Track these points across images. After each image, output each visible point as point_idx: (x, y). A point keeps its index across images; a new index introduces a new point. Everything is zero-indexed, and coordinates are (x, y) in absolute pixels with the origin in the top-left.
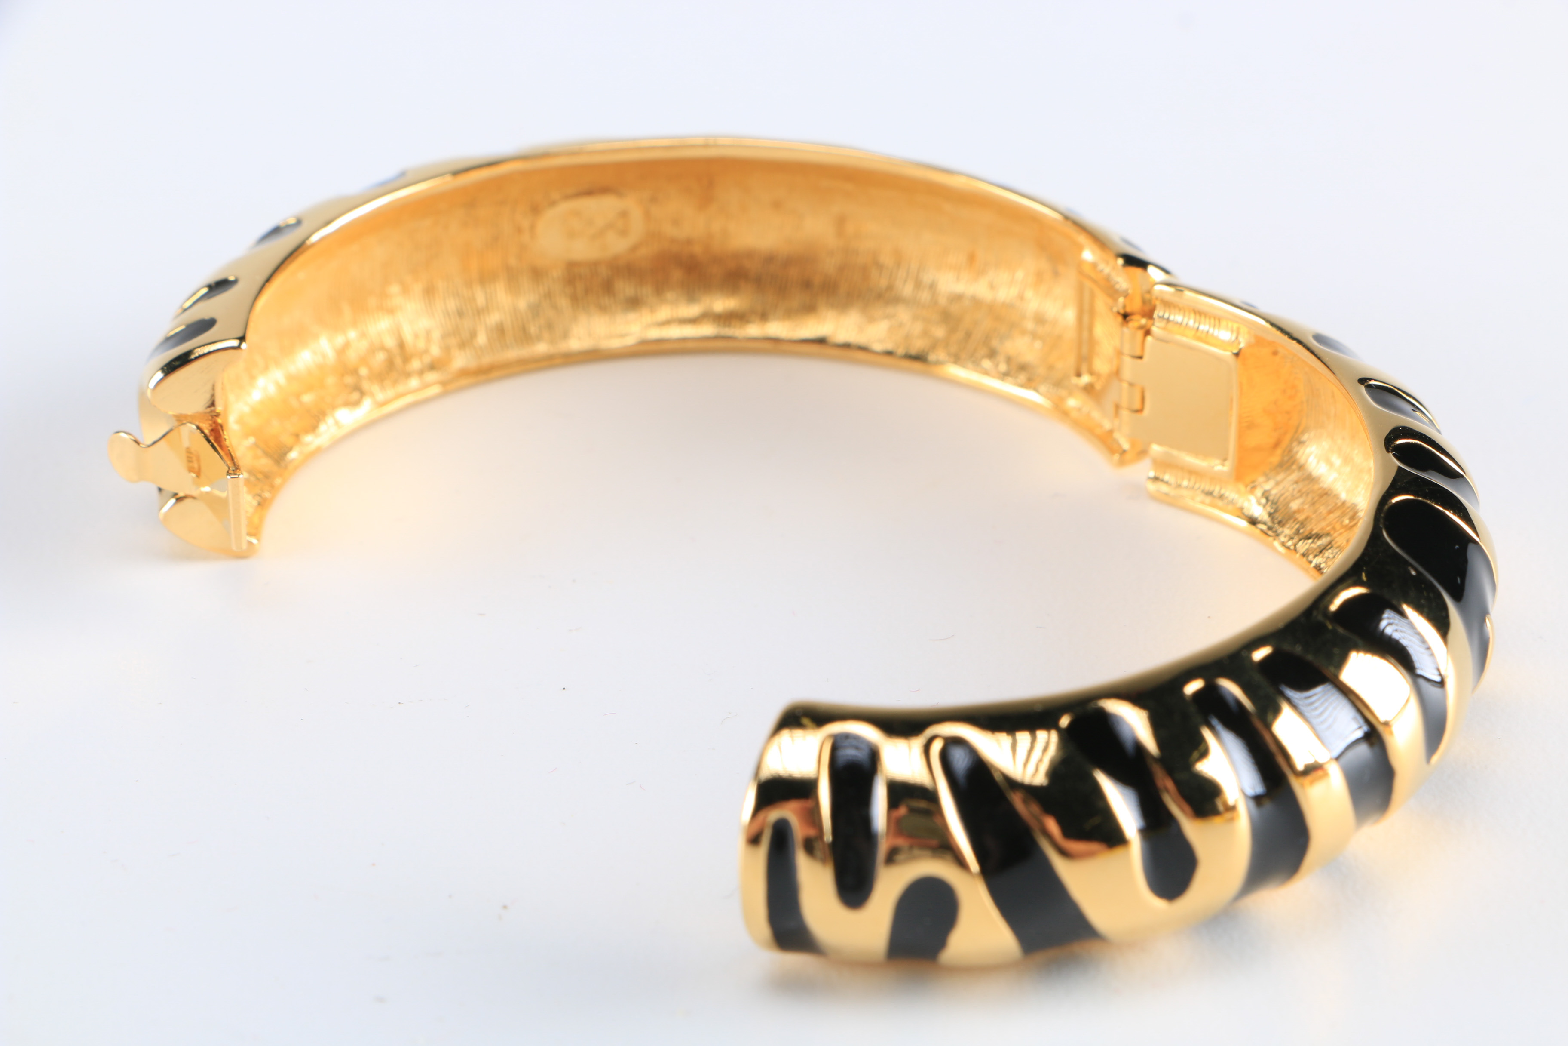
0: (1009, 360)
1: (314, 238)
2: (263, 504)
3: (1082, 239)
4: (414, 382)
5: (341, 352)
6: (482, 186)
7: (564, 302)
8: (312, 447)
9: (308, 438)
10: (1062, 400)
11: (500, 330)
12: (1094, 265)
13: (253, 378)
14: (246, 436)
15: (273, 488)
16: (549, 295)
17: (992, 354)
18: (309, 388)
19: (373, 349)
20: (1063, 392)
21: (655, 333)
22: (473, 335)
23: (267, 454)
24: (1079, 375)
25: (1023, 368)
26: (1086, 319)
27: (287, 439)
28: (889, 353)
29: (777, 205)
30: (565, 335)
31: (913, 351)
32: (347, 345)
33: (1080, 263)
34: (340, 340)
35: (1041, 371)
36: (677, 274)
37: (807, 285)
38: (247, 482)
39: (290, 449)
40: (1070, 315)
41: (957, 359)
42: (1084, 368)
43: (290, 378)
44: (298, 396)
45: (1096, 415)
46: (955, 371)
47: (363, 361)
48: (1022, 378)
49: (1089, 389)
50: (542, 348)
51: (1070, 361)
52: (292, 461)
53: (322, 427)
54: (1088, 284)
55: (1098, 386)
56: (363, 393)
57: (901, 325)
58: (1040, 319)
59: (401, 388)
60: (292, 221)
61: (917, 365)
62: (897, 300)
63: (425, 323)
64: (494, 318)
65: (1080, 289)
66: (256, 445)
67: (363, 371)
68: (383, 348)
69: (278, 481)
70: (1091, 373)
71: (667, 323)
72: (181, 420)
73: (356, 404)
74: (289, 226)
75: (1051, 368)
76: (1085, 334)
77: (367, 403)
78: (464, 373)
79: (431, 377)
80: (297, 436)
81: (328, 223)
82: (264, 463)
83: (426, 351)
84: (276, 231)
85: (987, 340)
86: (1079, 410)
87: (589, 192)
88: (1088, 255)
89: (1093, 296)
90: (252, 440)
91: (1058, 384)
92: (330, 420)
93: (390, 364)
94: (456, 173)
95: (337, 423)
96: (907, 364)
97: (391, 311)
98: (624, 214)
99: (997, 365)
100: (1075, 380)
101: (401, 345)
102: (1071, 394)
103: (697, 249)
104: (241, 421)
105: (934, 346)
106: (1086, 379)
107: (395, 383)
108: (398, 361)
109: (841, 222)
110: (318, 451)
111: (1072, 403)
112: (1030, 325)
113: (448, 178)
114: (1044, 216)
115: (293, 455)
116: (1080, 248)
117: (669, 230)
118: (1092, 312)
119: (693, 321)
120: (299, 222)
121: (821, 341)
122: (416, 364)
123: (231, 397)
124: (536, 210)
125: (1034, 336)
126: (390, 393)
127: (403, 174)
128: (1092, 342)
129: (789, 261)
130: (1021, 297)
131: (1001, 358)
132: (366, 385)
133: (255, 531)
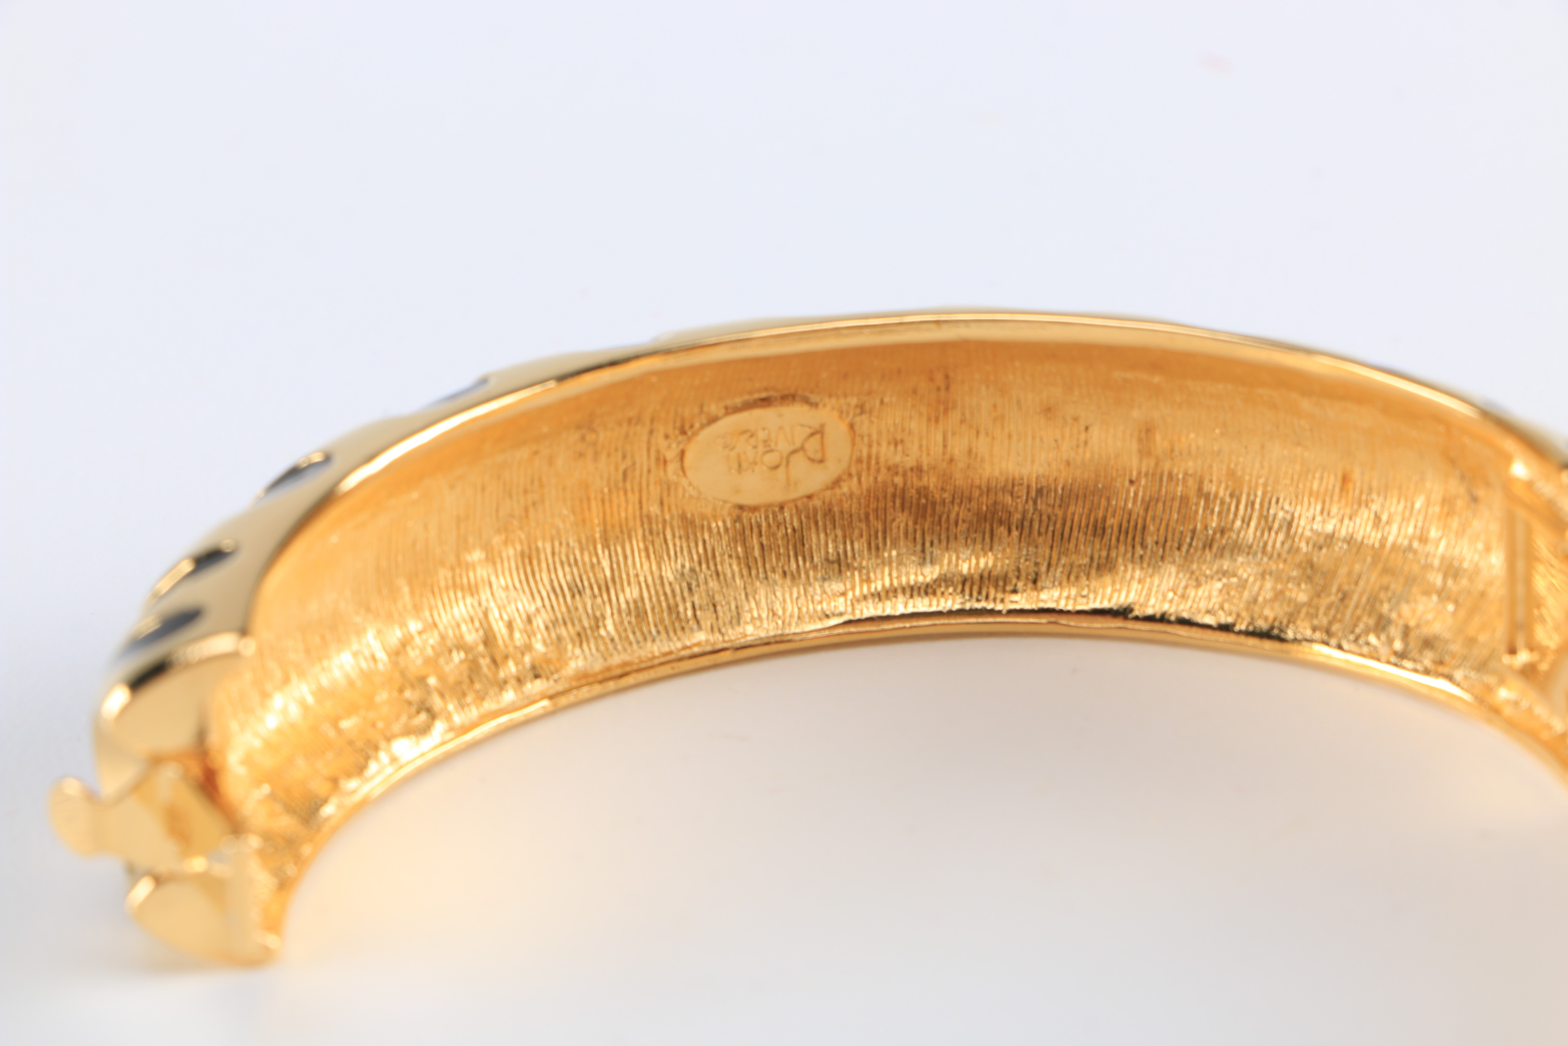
0: (1406, 632)
1: (351, 482)
2: (285, 885)
3: (1510, 445)
4: (509, 696)
5: (398, 652)
6: (604, 394)
7: (731, 568)
8: (358, 797)
9: (351, 784)
10: (1489, 689)
11: (638, 612)
12: (1529, 485)
13: (265, 695)
14: (258, 783)
15: (300, 862)
16: (709, 557)
17: (1381, 625)
18: (351, 710)
19: (446, 648)
20: (1491, 680)
21: (870, 610)
22: (597, 622)
23: (289, 809)
24: (1513, 651)
25: (1428, 643)
26: (1520, 565)
27: (319, 787)
28: (1225, 628)
29: (1048, 411)
30: (737, 619)
31: (1262, 625)
32: (405, 643)
33: (1507, 484)
34: (396, 635)
35: (1456, 647)
36: (901, 520)
37: (1099, 530)
38: (261, 853)
39: (325, 801)
40: (1496, 560)
41: (1328, 636)
42: (1520, 641)
43: (322, 694)
44: (335, 723)
45: (1541, 710)
46: (1322, 652)
47: (432, 662)
48: (1428, 659)
49: (1528, 672)
50: (701, 637)
51: (1500, 630)
52: (328, 819)
53: (373, 767)
54: (1521, 513)
55: (1544, 667)
56: (433, 716)
57: (1243, 585)
58: (1452, 570)
59: (489, 705)
60: (317, 458)
61: (1268, 645)
62: (1236, 548)
63: (525, 604)
64: (631, 593)
65: (1510, 522)
66: (272, 797)
67: (432, 681)
68: (461, 646)
69: (306, 850)
70: (1531, 648)
71: (890, 593)
72: (156, 761)
73: (425, 730)
74: (312, 466)
75: (1471, 641)
76: (1520, 590)
77: (439, 726)
78: (584, 679)
79: (535, 687)
80: (335, 782)
81: (371, 458)
82: (286, 823)
83: (528, 647)
84: (294, 473)
85: (1373, 601)
86: (1516, 704)
87: (766, 402)
88: (1520, 469)
89: (1529, 531)
90: (266, 789)
91: (1482, 667)
92: (383, 756)
93: (473, 667)
94: (562, 378)
95: (394, 760)
96: (1252, 641)
97: (472, 590)
98: (819, 432)
99: (1390, 641)
100: (1506, 659)
101: (489, 640)
102: (1502, 682)
103: (931, 481)
104: (248, 760)
105: (1292, 618)
106: (1523, 657)
107: (481, 698)
108: (484, 662)
109: (1147, 431)
110: (365, 804)
111: (1503, 693)
112: (1437, 579)
113: (552, 384)
114: (1453, 410)
115: (328, 810)
116: (1508, 459)
117: (887, 454)
118: (1531, 557)
119: (928, 590)
120: (328, 459)
121: (1123, 613)
122: (512, 668)
123: (234, 726)
124: (684, 431)
125: (1443, 594)
126: (474, 713)
127: (483, 381)
128: (1533, 601)
129: (1069, 496)
130: (1423, 539)
131: (1395, 631)
132: (437, 702)
133: (274, 924)
